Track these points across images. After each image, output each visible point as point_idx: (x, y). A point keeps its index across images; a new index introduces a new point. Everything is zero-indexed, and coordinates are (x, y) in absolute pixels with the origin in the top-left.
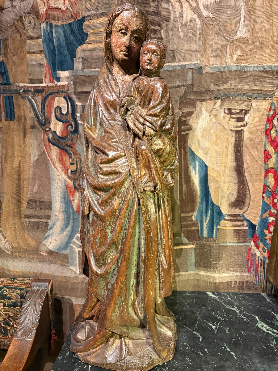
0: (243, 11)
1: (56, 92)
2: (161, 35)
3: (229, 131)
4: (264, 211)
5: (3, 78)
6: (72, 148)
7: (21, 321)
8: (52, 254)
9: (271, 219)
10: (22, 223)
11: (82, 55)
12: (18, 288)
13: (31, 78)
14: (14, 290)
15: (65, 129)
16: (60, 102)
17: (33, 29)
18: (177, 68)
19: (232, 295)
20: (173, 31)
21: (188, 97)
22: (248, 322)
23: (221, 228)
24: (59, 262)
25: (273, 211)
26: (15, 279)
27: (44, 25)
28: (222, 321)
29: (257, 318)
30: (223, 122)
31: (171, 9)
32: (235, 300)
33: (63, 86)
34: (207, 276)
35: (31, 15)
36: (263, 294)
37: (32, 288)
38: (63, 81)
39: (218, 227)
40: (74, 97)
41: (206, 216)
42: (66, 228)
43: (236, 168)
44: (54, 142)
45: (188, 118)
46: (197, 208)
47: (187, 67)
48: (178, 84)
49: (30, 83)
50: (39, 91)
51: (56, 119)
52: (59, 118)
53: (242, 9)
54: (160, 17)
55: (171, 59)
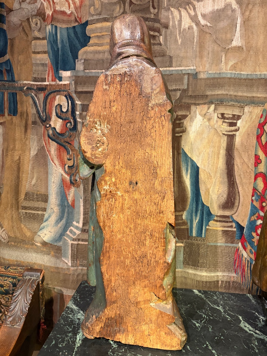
0: (239, 21)
1: (58, 91)
2: (159, 40)
3: (221, 134)
4: (253, 213)
5: (9, 76)
6: (70, 144)
7: (11, 309)
8: (46, 245)
9: (260, 222)
10: (19, 214)
11: (84, 57)
12: (11, 276)
13: (34, 76)
14: (7, 278)
15: (65, 126)
16: (61, 100)
17: (39, 30)
18: (174, 72)
19: (218, 294)
20: (171, 38)
21: (183, 101)
22: (232, 321)
23: (210, 228)
24: (52, 253)
25: (262, 214)
26: (8, 267)
27: (49, 28)
28: (207, 319)
29: (240, 318)
30: (215, 126)
31: (170, 17)
32: (221, 299)
33: (65, 85)
34: (195, 275)
35: (38, 17)
36: (248, 295)
37: (24, 277)
38: (65, 81)
39: (207, 227)
40: (74, 96)
41: (196, 216)
42: (61, 221)
43: (226, 171)
44: (54, 138)
45: (182, 121)
46: (188, 207)
47: (184, 72)
48: (174, 88)
49: (33, 81)
50: (41, 89)
51: (56, 116)
52: (59, 115)
53: (239, 19)
54: (160, 24)
55: (168, 63)
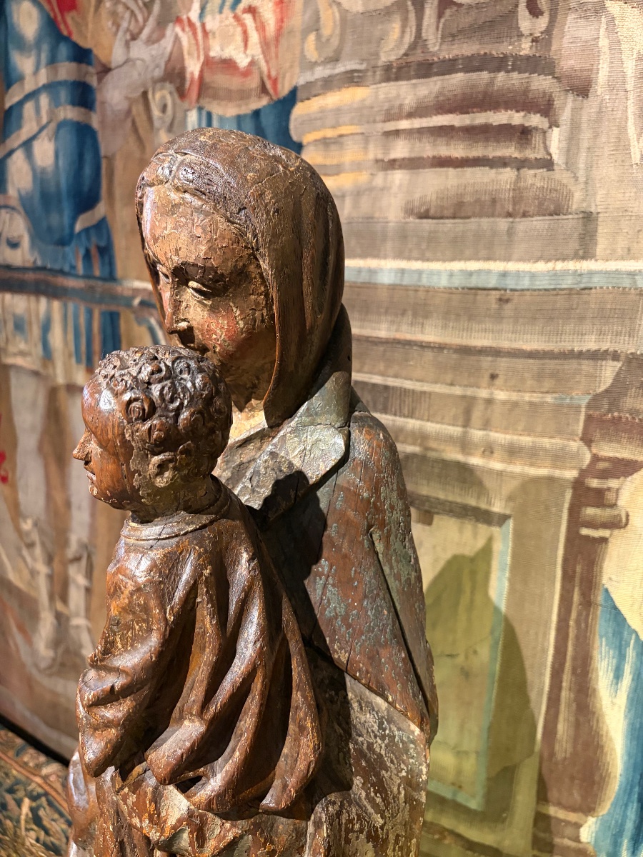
2: (546, 148)
5: (104, 264)
18: (596, 281)
21: (629, 402)
27: (193, 119)
31: (604, 42)
45: (613, 483)
48: (593, 346)
54: (554, 77)
55: (574, 245)
